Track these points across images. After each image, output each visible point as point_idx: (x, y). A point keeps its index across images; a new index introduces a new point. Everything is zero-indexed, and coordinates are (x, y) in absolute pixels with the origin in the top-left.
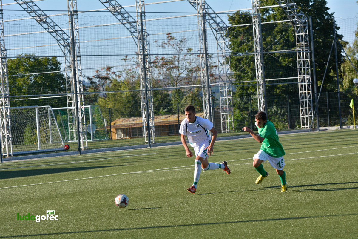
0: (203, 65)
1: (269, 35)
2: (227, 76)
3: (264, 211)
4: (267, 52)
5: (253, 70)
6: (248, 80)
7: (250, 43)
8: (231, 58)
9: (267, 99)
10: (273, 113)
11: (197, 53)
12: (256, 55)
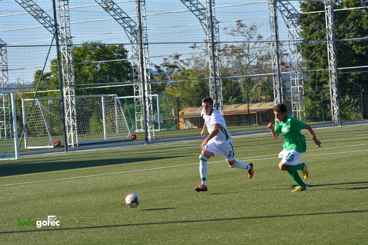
0: (274, 53)
1: (342, 23)
2: (298, 64)
3: (337, 203)
4: (340, 40)
5: (325, 58)
6: (320, 68)
7: (322, 31)
8: (303, 46)
9: (340, 88)
10: (345, 103)
11: (267, 41)
12: (329, 42)
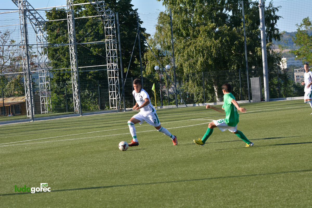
0: (25, 55)
1: (82, 29)
2: (45, 64)
3: (78, 181)
4: (80, 44)
5: (68, 59)
6: (64, 67)
7: (65, 35)
8: (49, 49)
9: (80, 84)
10: (85, 96)
11: (19, 44)
12: (71, 45)
